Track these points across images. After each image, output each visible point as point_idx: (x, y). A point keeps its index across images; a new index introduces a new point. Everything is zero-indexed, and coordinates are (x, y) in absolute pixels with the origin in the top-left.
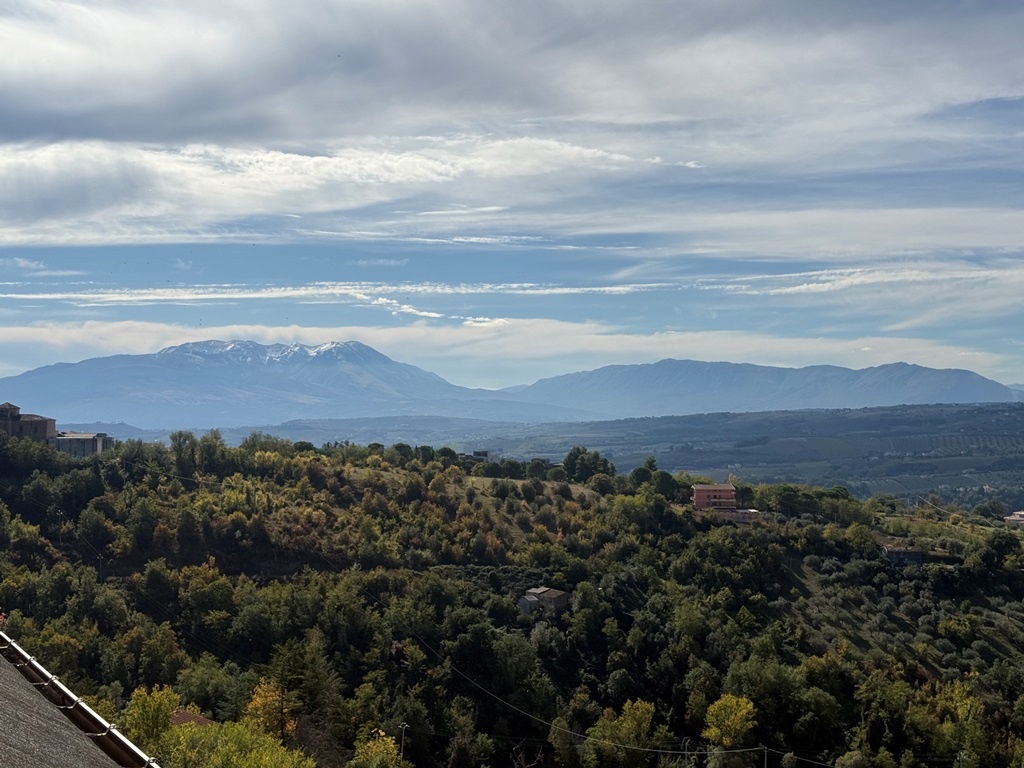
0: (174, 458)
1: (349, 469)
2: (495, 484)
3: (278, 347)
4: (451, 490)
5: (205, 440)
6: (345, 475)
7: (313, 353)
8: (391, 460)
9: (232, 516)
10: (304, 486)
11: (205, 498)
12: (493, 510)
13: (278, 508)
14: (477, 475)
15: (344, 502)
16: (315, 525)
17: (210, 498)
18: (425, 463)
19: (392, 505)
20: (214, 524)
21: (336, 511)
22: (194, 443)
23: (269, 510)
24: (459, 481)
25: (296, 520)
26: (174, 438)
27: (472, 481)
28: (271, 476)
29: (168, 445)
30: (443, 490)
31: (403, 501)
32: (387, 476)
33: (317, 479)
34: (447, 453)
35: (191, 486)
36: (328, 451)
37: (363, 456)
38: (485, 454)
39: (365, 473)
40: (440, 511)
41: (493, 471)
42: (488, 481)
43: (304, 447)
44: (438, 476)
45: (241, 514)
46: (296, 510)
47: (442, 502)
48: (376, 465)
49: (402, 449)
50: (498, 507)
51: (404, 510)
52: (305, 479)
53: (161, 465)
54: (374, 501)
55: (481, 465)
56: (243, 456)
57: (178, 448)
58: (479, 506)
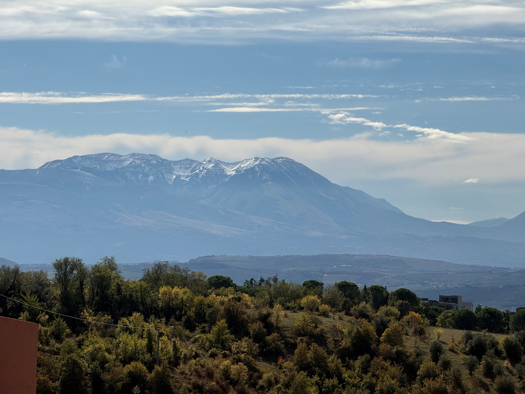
0: (57, 292)
1: (278, 313)
2: (469, 337)
3: (188, 163)
4: (410, 344)
5: (97, 268)
6: (273, 319)
7: (231, 172)
8: (332, 303)
9: (129, 367)
10: (220, 333)
11: (95, 343)
12: (465, 372)
13: (186, 359)
14: (444, 326)
15: (271, 355)
16: (234, 383)
17: (102, 343)
18: (376, 307)
19: (333, 361)
20: (107, 377)
21: (262, 366)
22: (83, 273)
23: (175, 361)
24: (420, 333)
25: (210, 375)
26: (59, 266)
27: (438, 333)
28: (178, 319)
29: (51, 275)
30: (401, 343)
31: (347, 355)
32: (326, 323)
33: (237, 325)
34: (405, 296)
35: (78, 327)
36: (251, 288)
37: (297, 296)
38: (455, 299)
39: (297, 319)
40: (395, 370)
41: (466, 321)
42: (459, 334)
43: (221, 283)
44: (394, 325)
45: (140, 365)
46: (210, 363)
47: (398, 358)
48: (312, 308)
49: (346, 288)
50: (472, 368)
51: (348, 367)
52: (222, 323)
53: (42, 300)
54: (310, 355)
55: (450, 313)
56: (144, 291)
57: (63, 279)
58: (446, 365)
